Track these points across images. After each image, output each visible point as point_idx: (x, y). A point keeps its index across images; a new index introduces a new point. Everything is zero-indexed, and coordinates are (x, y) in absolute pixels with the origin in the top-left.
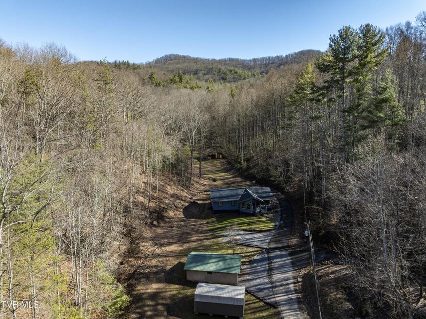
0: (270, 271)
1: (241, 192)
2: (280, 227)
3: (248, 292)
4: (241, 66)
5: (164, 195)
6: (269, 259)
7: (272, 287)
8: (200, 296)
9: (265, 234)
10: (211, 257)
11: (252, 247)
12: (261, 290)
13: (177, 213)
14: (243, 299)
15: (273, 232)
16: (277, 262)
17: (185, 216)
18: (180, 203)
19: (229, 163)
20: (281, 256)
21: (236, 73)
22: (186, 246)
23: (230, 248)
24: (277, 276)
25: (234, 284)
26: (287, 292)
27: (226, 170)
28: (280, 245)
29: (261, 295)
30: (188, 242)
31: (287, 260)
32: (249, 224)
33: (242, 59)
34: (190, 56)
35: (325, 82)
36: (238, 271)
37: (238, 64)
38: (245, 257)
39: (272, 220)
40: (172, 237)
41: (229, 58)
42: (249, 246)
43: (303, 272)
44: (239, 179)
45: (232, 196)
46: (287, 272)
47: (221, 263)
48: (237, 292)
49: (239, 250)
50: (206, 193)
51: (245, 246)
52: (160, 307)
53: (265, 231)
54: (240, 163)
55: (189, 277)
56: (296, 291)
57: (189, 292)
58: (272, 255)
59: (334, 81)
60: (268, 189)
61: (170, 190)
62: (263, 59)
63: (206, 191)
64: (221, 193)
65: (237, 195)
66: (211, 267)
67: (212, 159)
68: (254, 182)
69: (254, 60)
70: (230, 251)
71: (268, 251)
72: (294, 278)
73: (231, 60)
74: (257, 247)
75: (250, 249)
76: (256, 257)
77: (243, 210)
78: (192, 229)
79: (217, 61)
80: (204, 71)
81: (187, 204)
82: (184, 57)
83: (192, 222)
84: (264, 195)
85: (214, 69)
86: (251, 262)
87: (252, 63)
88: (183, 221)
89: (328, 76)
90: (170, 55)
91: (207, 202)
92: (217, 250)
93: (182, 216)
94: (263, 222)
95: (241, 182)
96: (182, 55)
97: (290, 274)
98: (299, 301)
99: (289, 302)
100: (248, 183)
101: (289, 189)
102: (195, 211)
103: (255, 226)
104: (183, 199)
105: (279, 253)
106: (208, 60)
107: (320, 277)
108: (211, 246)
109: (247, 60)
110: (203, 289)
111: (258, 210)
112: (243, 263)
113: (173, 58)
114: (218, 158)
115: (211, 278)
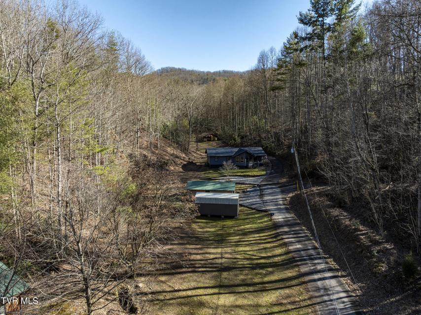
0: (262, 195)
1: (235, 150)
5: (164, 153)
6: (261, 190)
7: (263, 203)
8: (200, 199)
9: (257, 178)
11: (247, 184)
13: (177, 168)
14: (237, 199)
15: (265, 177)
16: (268, 191)
17: (184, 170)
18: (179, 161)
19: (224, 142)
20: (272, 188)
24: (268, 198)
26: (277, 205)
28: (271, 183)
31: (277, 190)
33: (236, 71)
34: (186, 69)
35: (307, 34)
36: (233, 189)
39: (263, 170)
41: (224, 71)
42: (243, 184)
43: (291, 195)
45: (227, 153)
46: (277, 196)
50: (202, 159)
51: (240, 184)
53: (258, 176)
54: (235, 140)
56: (284, 204)
58: (264, 188)
59: (315, 34)
60: (261, 148)
61: (170, 150)
64: (217, 150)
65: (232, 152)
66: (209, 187)
67: (208, 140)
71: (260, 186)
72: (283, 198)
73: (225, 72)
74: (251, 184)
75: (244, 186)
76: (249, 189)
79: (213, 73)
80: (200, 81)
81: (186, 163)
82: (180, 69)
83: (191, 173)
84: (257, 152)
85: (209, 79)
88: (182, 172)
89: (309, 29)
90: (167, 68)
93: (180, 170)
94: (256, 171)
97: (280, 197)
98: (286, 209)
99: (279, 209)
102: (193, 167)
103: (248, 173)
104: (182, 158)
105: (270, 187)
106: (203, 72)
110: (202, 195)
111: (251, 164)
113: (169, 70)
114: (213, 140)
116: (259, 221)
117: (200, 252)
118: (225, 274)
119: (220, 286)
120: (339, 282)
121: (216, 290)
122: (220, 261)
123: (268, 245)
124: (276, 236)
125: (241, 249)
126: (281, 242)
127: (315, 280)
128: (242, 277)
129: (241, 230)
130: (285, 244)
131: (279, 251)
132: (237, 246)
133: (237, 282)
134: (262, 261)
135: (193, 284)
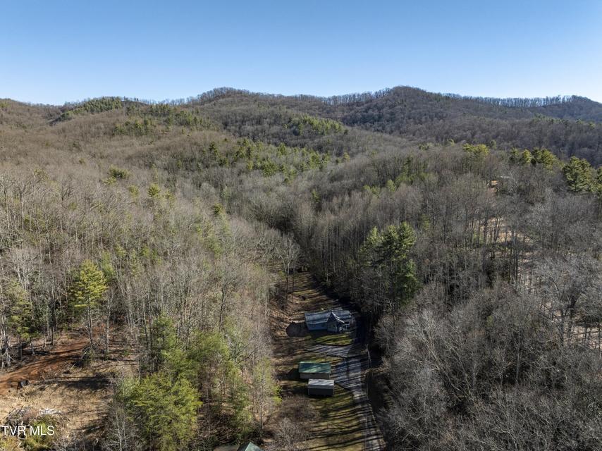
0: (348, 371)
1: (328, 315)
2: (355, 342)
3: (335, 383)
4: (317, 107)
6: (347, 364)
7: (349, 380)
8: (311, 385)
9: (345, 347)
10: (313, 365)
12: (342, 382)
14: (333, 386)
15: (351, 346)
16: (352, 366)
17: (289, 335)
18: (283, 325)
20: (355, 362)
21: (312, 124)
22: (294, 357)
23: (323, 358)
24: (352, 374)
25: (328, 379)
26: (357, 383)
27: (312, 287)
28: (354, 355)
29: (342, 384)
30: (295, 355)
31: (358, 365)
32: (334, 340)
36: (329, 372)
37: (314, 105)
38: (332, 363)
39: (350, 337)
40: (283, 351)
42: (335, 356)
43: (367, 371)
44: (324, 297)
45: (321, 319)
46: (358, 372)
47: (319, 368)
48: (331, 383)
49: (328, 359)
50: (299, 313)
51: (333, 356)
52: (290, 392)
53: (346, 345)
55: (302, 377)
56: (362, 382)
57: (303, 384)
58: (350, 361)
60: (348, 311)
61: (275, 314)
62: (346, 97)
63: (299, 311)
64: (314, 316)
65: (325, 318)
66: (314, 370)
68: (337, 300)
69: (335, 98)
70: (323, 360)
71: (347, 359)
72: (361, 375)
73: (304, 98)
74: (340, 357)
75: (336, 358)
76: (339, 364)
77: (329, 329)
78: (296, 346)
81: (288, 325)
82: (240, 92)
83: (294, 339)
84: (345, 317)
85: (283, 116)
86: (336, 367)
87: (332, 103)
88: (288, 339)
90: (222, 89)
91: (301, 321)
92: (315, 359)
93: (286, 335)
94: (344, 339)
95: (327, 300)
96: (237, 89)
97: (359, 373)
98: (362, 387)
99: (358, 387)
100: (332, 301)
101: (364, 310)
102: (294, 330)
103: (339, 342)
104: (285, 321)
105: (353, 360)
107: (374, 374)
108: (311, 357)
109: (325, 98)
110: (312, 382)
111: (340, 329)
112: (332, 367)
113: (225, 92)
114: (304, 272)
115: (315, 376)
116: (346, 399)
117: (317, 425)
118: (330, 438)
119: (328, 445)
120: (379, 441)
121: (327, 447)
122: (326, 431)
123: (350, 419)
124: (354, 412)
125: (336, 422)
126: (356, 416)
127: (368, 441)
128: (337, 440)
129: (336, 407)
130: (358, 418)
131: (355, 423)
132: (334, 419)
133: (336, 442)
134: (346, 429)
135: (318, 445)
